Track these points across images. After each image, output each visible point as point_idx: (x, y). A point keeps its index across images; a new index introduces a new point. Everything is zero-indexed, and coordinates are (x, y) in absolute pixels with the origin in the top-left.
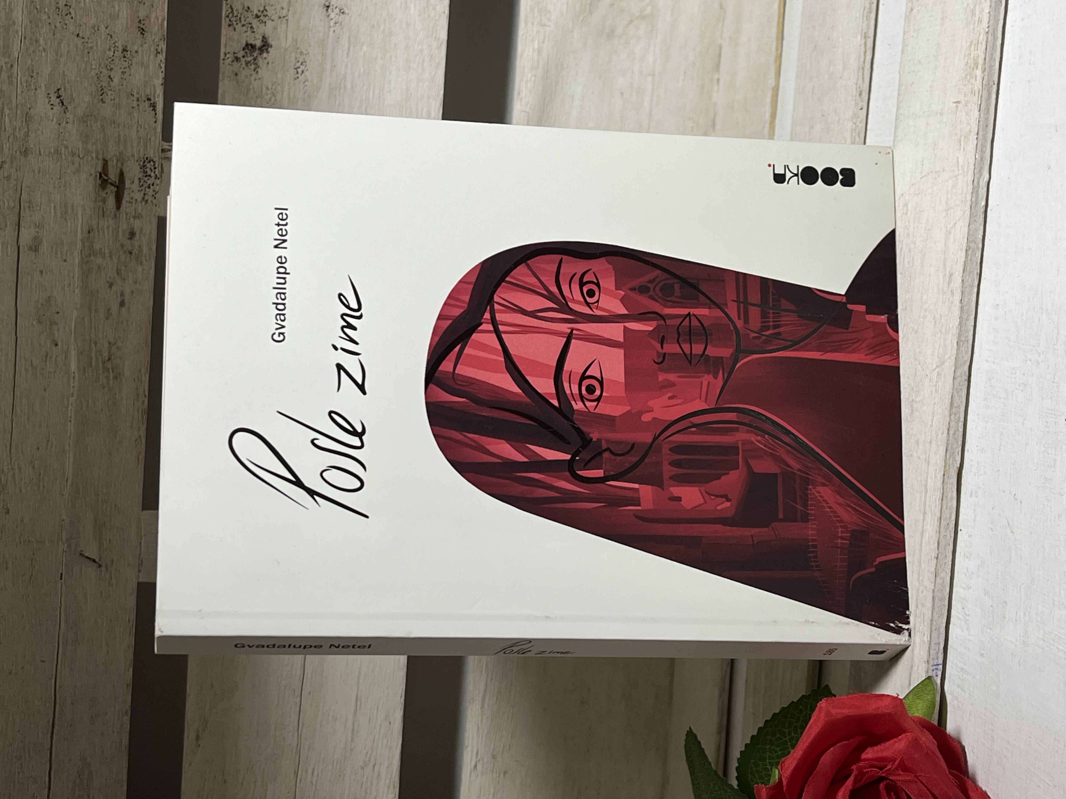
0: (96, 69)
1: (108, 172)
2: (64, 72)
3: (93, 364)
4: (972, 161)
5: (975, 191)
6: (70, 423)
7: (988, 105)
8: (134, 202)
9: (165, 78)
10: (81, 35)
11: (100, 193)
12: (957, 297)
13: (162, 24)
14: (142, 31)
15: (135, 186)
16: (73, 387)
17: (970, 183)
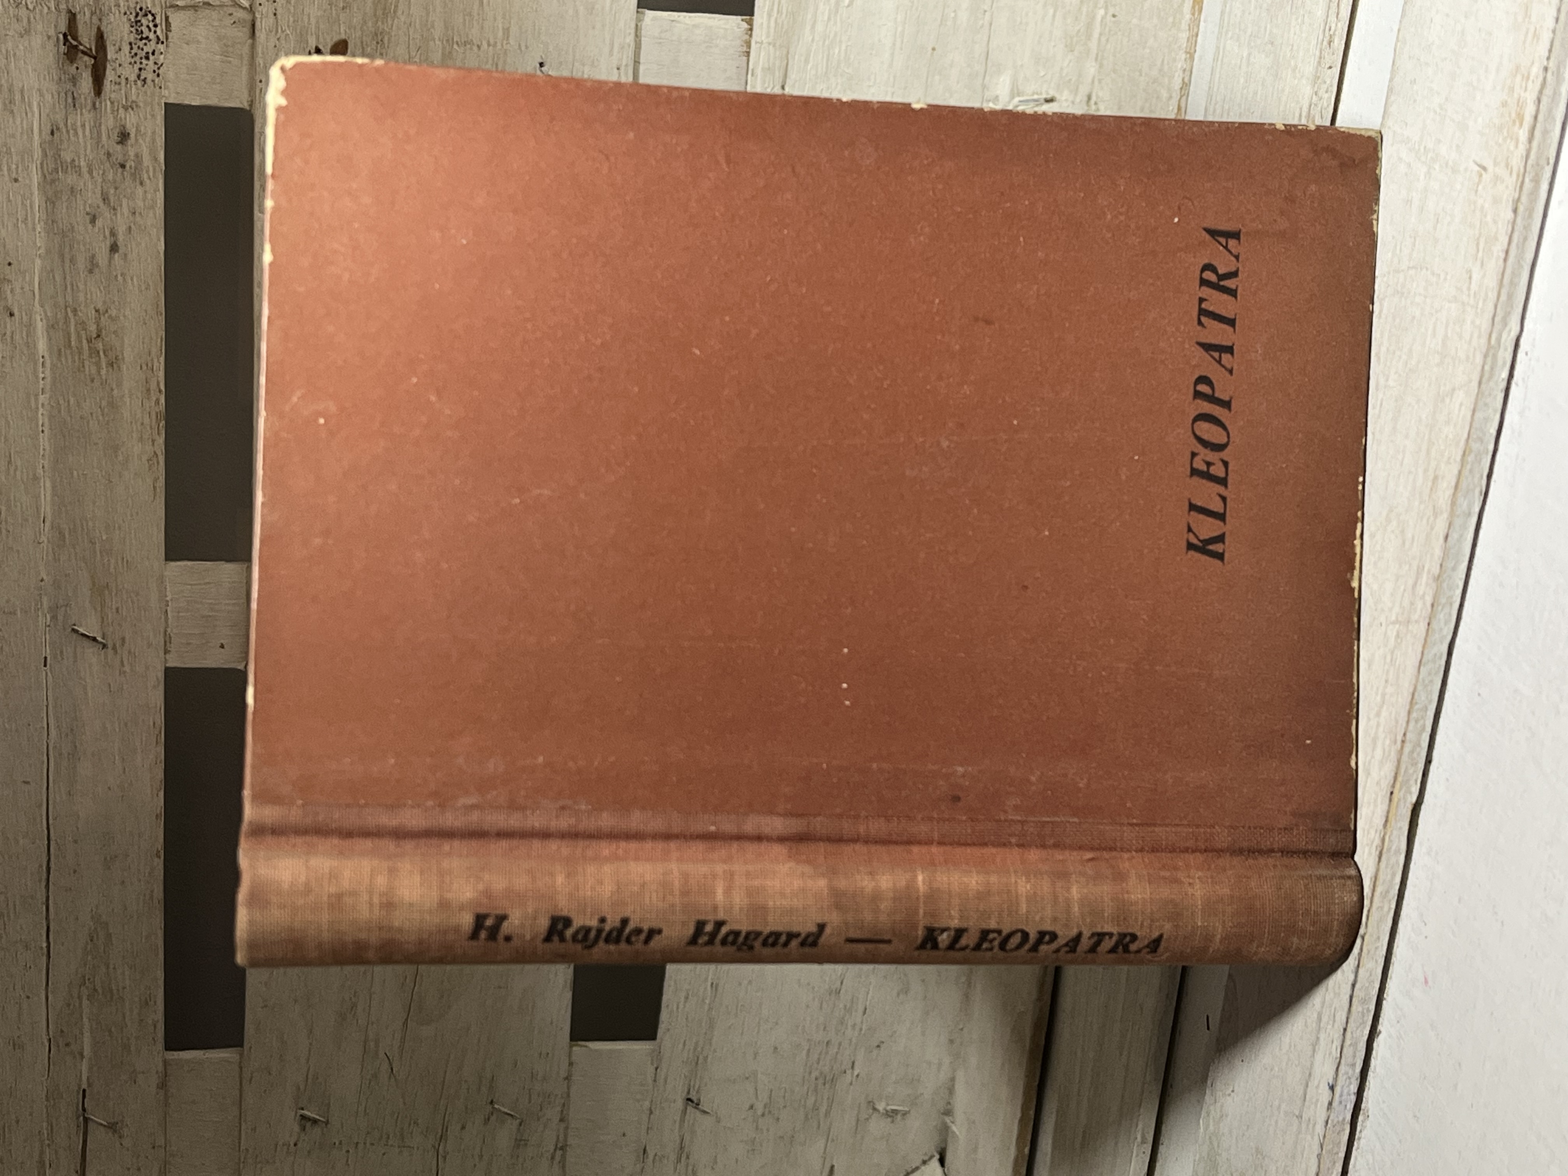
1: (77, 31)
8: (123, 82)
11: (65, 68)
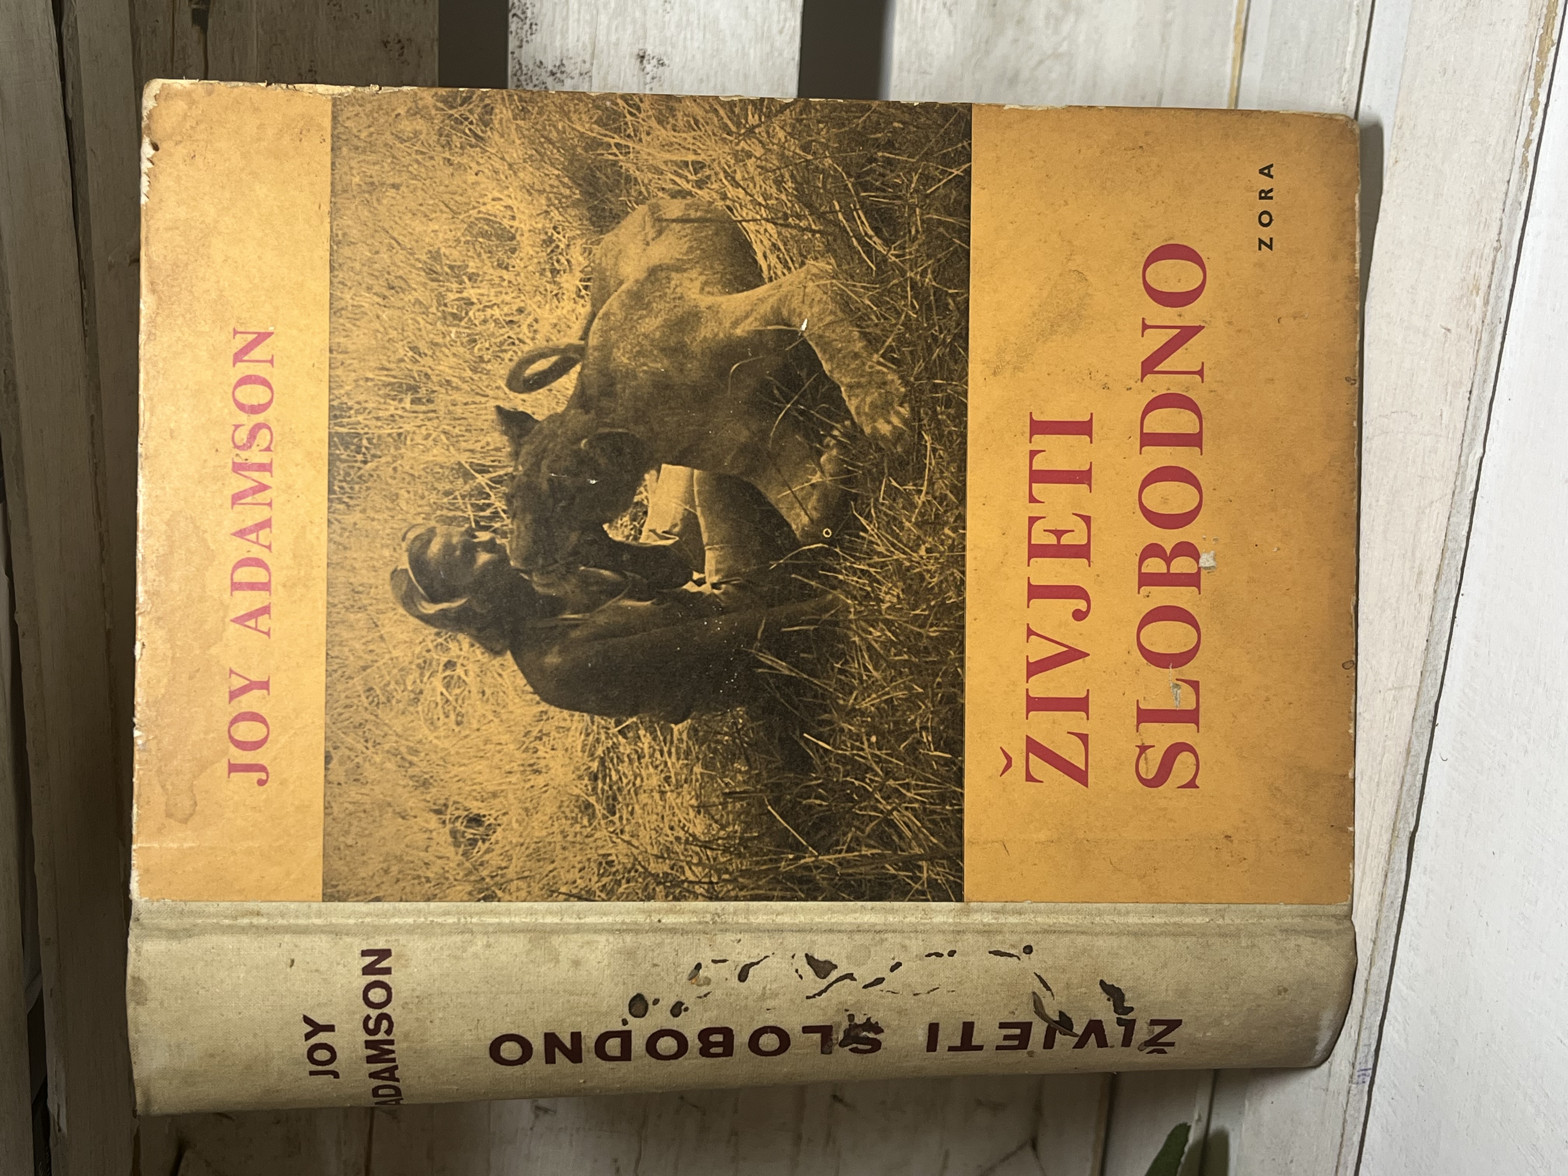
5: (1460, 472)
17: (1455, 457)
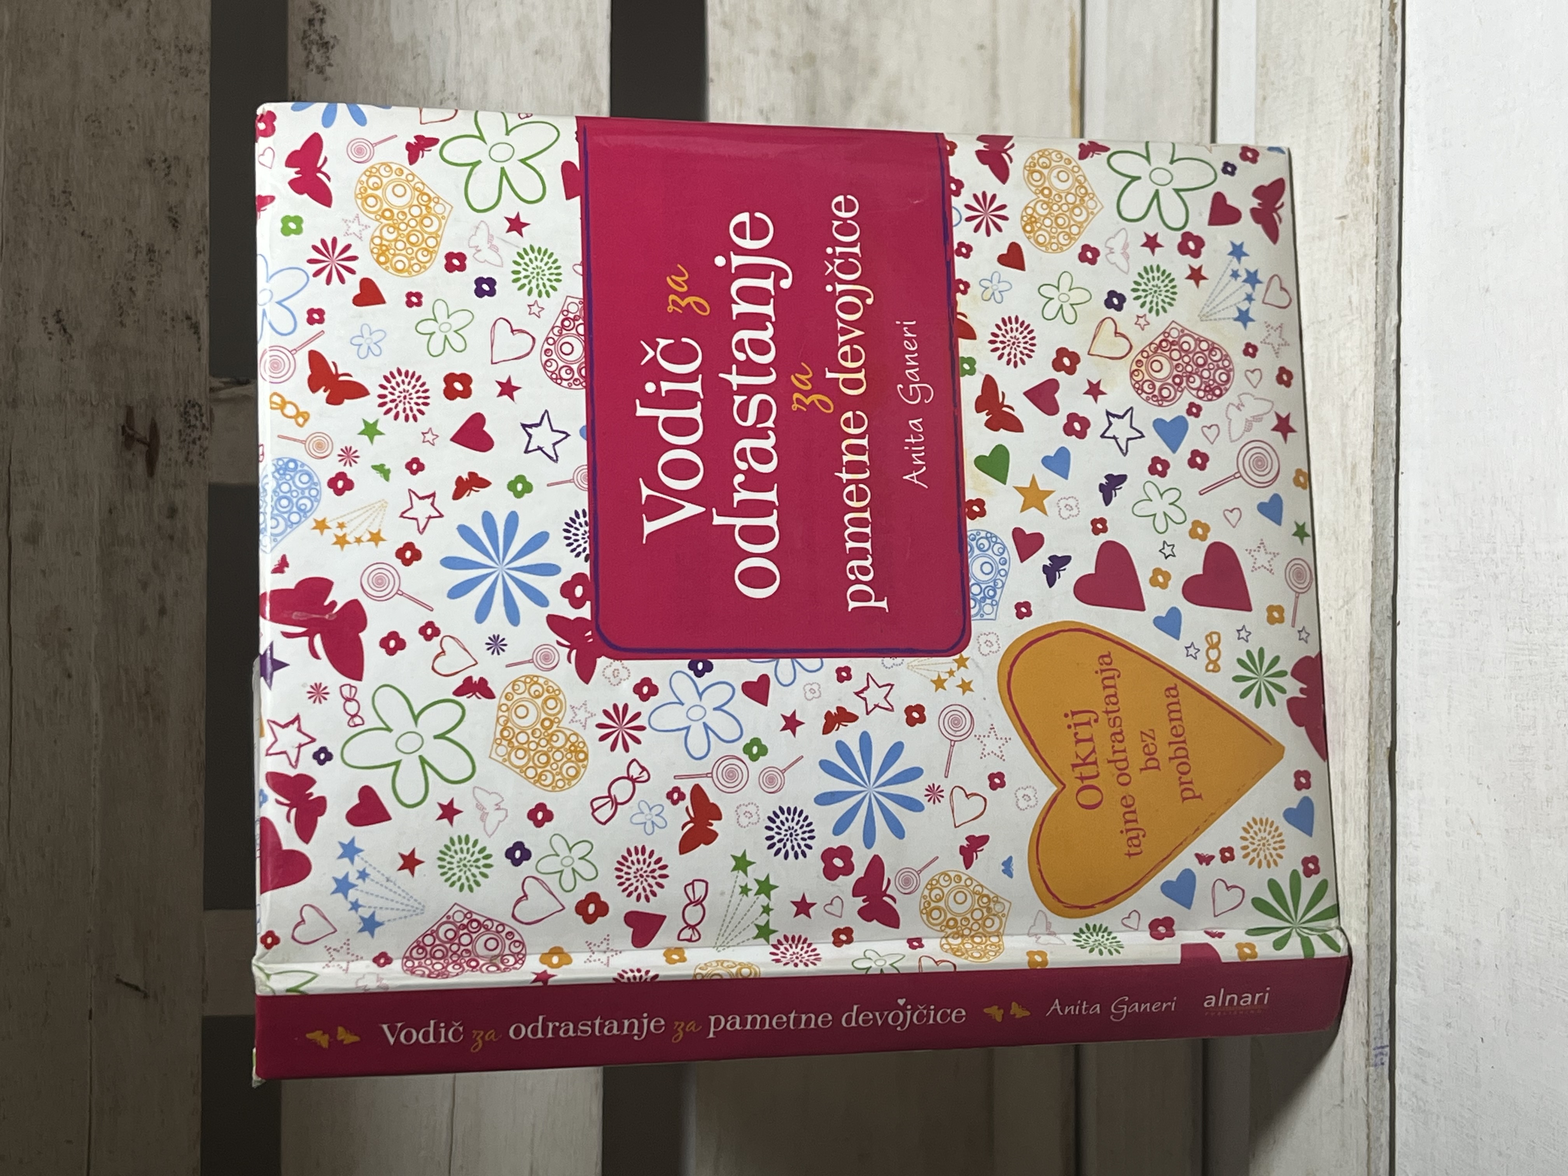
0: (110, 278)
2: (65, 285)
3: (124, 700)
4: (1371, 297)
5: (1380, 340)
6: (92, 788)
7: (1389, 214)
9: (210, 287)
10: (87, 232)
12: (1367, 498)
13: (202, 212)
14: (175, 223)
15: (174, 442)
16: (96, 736)
17: (1371, 328)
